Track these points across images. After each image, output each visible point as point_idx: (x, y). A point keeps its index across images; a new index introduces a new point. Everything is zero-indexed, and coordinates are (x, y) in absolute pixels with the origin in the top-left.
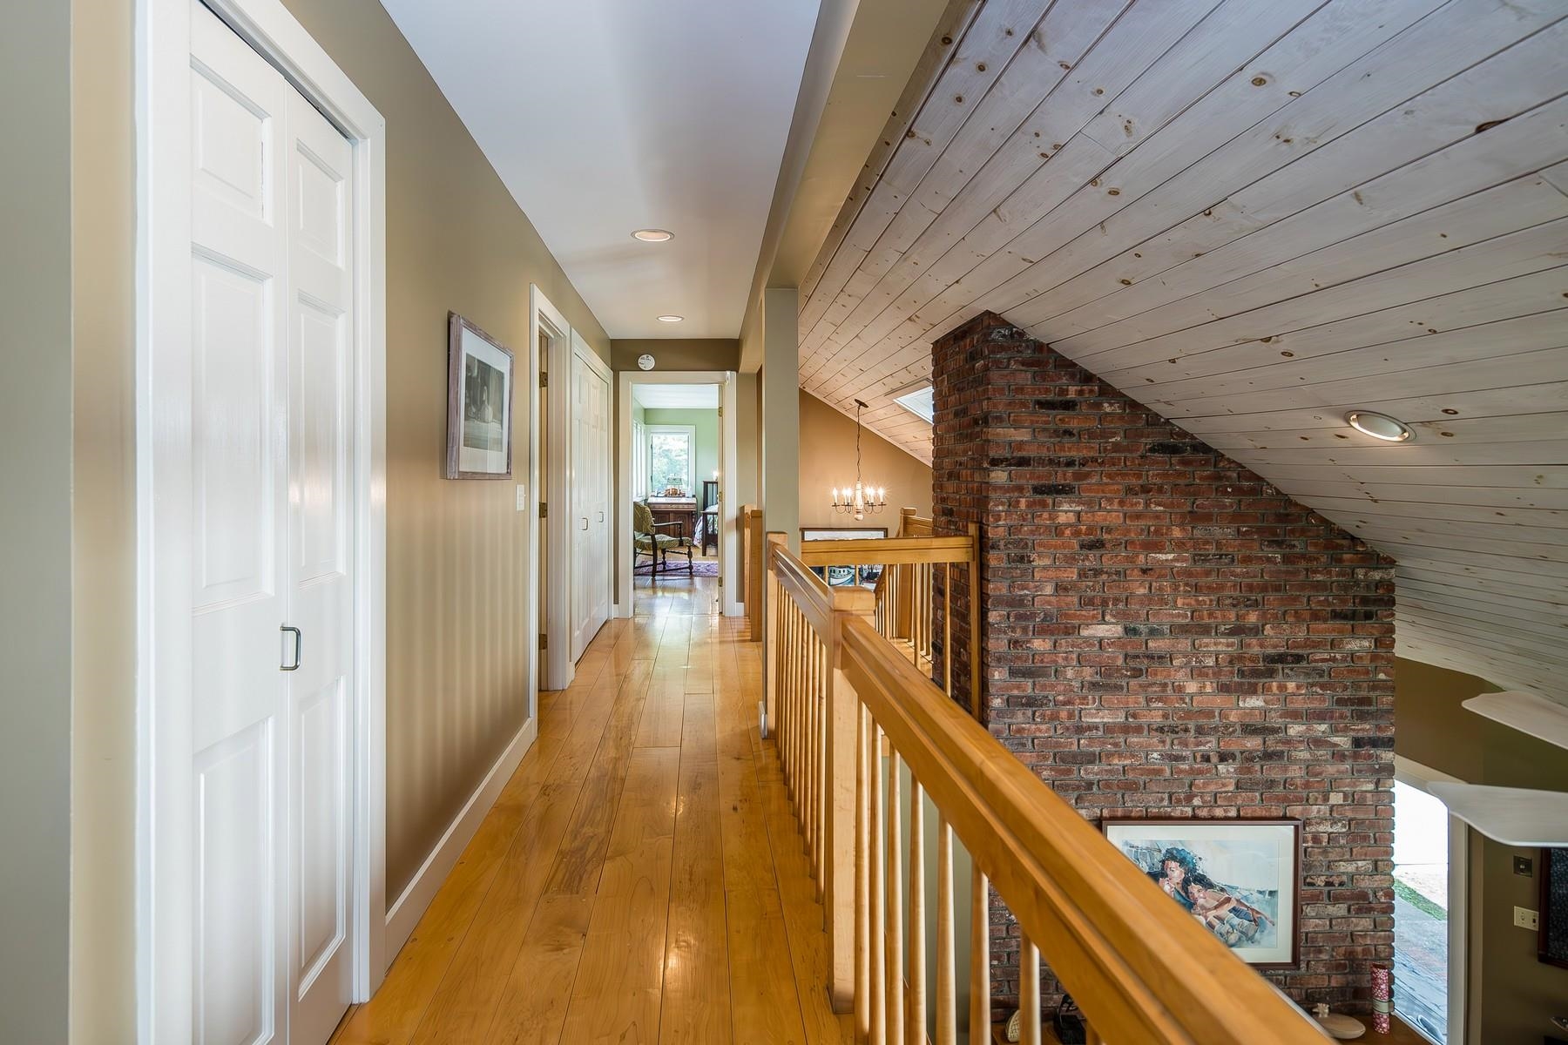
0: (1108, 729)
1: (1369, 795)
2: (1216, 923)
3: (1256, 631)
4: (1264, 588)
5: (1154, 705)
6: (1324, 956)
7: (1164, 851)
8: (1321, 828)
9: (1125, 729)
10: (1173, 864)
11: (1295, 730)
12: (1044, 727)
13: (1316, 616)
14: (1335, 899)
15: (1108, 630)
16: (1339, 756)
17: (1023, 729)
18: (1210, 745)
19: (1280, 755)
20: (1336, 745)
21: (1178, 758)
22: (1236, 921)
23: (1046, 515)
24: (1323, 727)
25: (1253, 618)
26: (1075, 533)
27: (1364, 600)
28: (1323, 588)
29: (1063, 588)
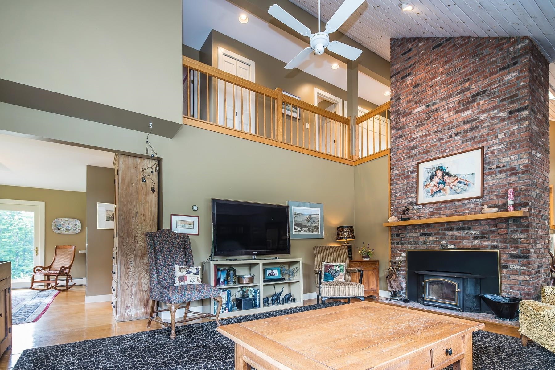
0: (421, 137)
1: (516, 131)
2: (453, 187)
3: (469, 89)
4: (471, 74)
5: (434, 125)
6: (495, 193)
7: (436, 168)
8: (495, 148)
9: (426, 136)
10: (439, 171)
11: (483, 116)
12: (403, 142)
13: (492, 74)
14: (501, 172)
15: (421, 108)
16: (503, 120)
17: (399, 144)
18: (452, 132)
19: (477, 127)
20: (500, 116)
21: (441, 139)
22: (460, 185)
23: (404, 84)
24: (495, 112)
25: (467, 85)
26: (412, 85)
27: (513, 59)
28: (495, 62)
29: (409, 102)
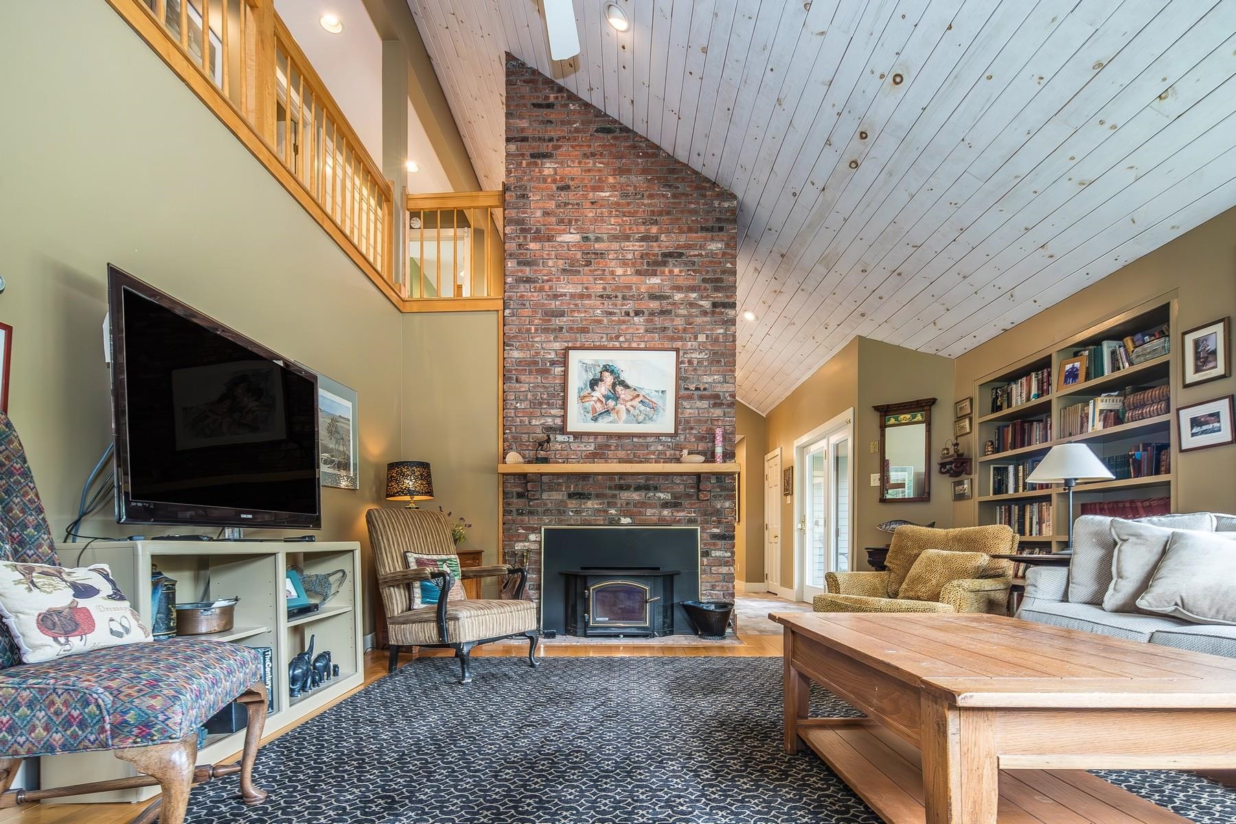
0: (573, 296)
1: (721, 336)
2: (631, 409)
3: (656, 239)
4: (661, 213)
5: (598, 282)
7: (602, 366)
8: (693, 356)
9: (581, 296)
10: (607, 374)
11: (678, 296)
12: (535, 294)
13: (690, 230)
14: (701, 398)
15: (572, 238)
16: (705, 313)
17: (524, 295)
18: (630, 306)
19: (669, 312)
20: (702, 306)
21: (611, 314)
22: (642, 408)
23: (537, 170)
24: (694, 295)
25: (654, 229)
26: (554, 181)
27: (719, 220)
28: (695, 212)
29: (546, 214)
